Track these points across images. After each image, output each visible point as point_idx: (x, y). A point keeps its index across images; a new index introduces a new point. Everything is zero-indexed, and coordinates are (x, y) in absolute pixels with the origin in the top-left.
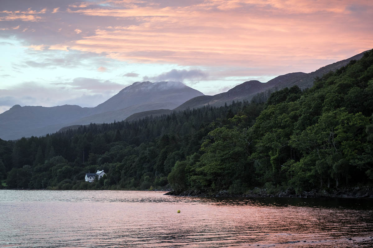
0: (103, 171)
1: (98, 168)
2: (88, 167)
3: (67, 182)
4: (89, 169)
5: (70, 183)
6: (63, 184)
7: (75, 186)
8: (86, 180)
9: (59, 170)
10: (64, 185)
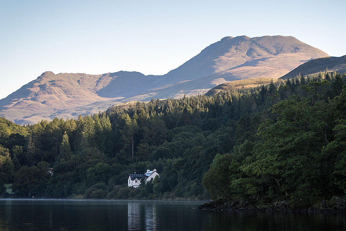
0: (156, 170)
1: (148, 166)
2: (134, 165)
3: (99, 187)
4: (136, 168)
5: (104, 188)
6: (94, 190)
7: (110, 193)
8: (130, 185)
9: (90, 169)
10: (93, 192)
